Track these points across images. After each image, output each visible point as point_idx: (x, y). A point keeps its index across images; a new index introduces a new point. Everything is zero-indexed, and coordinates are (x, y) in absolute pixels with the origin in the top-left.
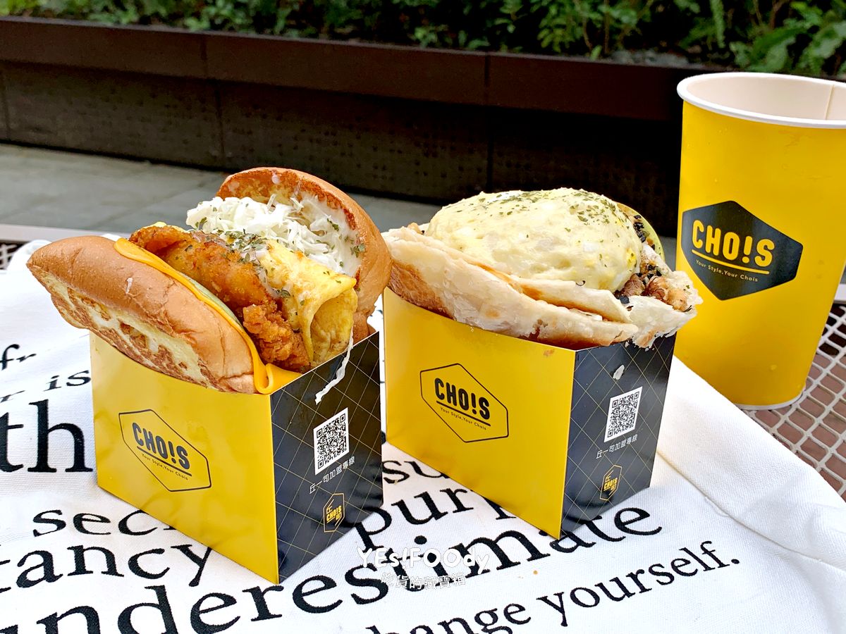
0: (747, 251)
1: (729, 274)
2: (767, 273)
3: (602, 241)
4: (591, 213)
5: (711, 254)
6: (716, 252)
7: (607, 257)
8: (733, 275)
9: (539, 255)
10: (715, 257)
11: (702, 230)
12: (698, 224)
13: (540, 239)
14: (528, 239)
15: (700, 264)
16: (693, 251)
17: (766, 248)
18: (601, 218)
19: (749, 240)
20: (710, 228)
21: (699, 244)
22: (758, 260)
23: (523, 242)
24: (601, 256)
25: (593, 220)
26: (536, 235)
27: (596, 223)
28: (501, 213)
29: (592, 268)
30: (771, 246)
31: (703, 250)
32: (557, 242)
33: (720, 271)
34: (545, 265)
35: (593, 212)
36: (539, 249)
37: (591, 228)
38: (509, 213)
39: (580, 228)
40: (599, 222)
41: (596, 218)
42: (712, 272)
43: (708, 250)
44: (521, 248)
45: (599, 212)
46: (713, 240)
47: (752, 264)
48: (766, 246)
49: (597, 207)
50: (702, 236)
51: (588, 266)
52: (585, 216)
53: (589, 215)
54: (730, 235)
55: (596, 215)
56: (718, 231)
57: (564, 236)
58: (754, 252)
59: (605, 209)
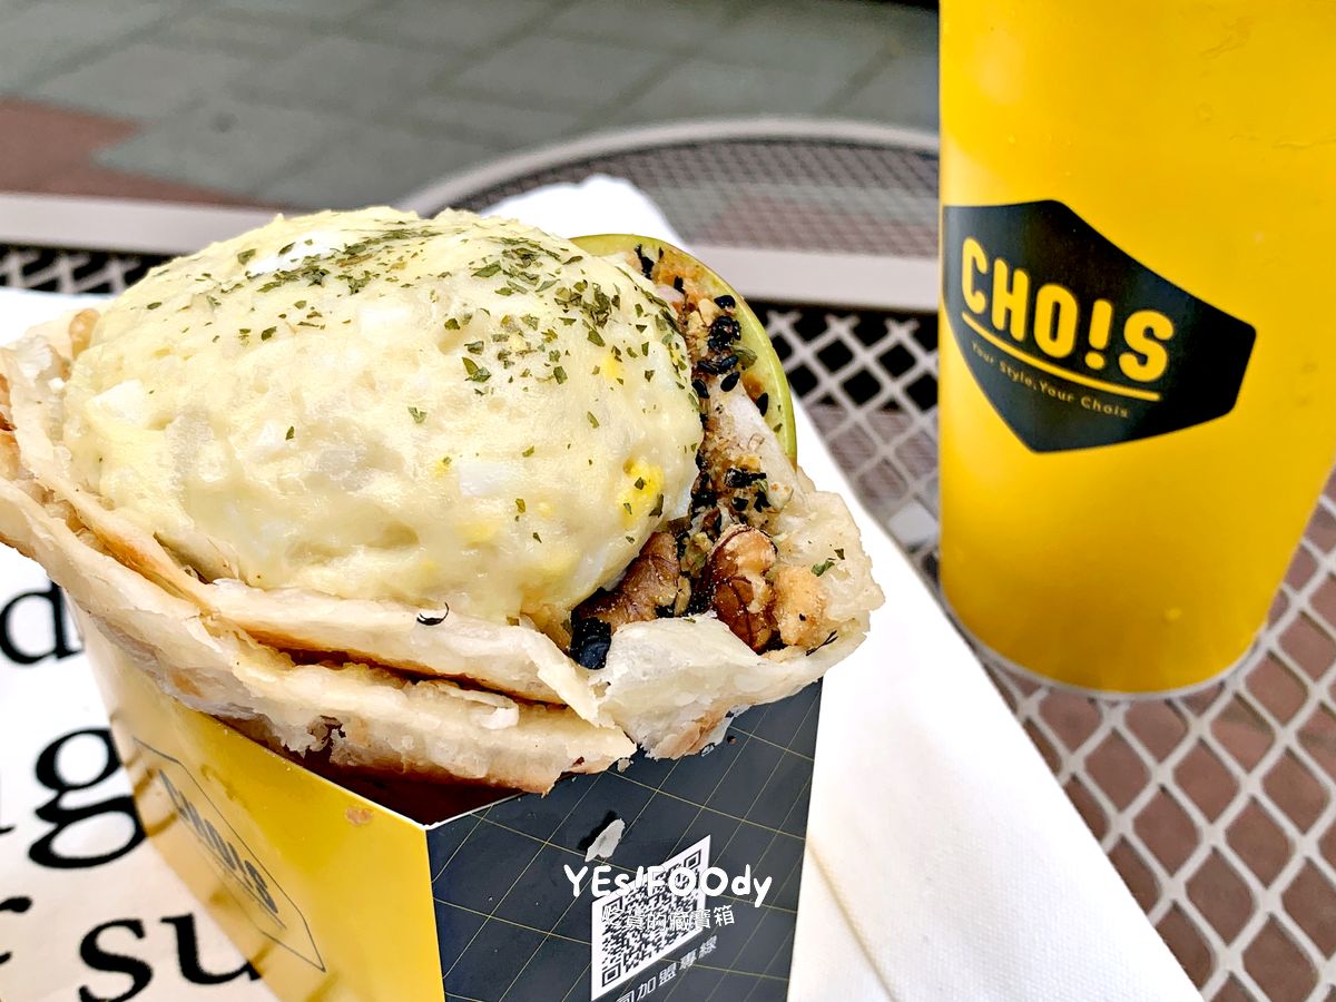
0: (1099, 335)
1: (1052, 392)
2: (1154, 397)
3: (529, 453)
4: (505, 346)
5: (1005, 334)
6: (1018, 332)
7: (543, 506)
8: (1062, 396)
9: (318, 507)
10: (1015, 343)
11: (983, 267)
12: (973, 250)
13: (325, 445)
14: (292, 444)
15: (980, 353)
16: (966, 317)
17: (1149, 333)
18: (538, 365)
19: (1103, 311)
20: (1001, 268)
21: (977, 302)
22: (1128, 364)
23: (277, 456)
24: (521, 506)
25: (507, 373)
26: (316, 431)
27: (519, 383)
28: (245, 332)
29: (489, 548)
30: (1165, 328)
31: (985, 318)
32: (376, 458)
33: (1029, 382)
34: (334, 541)
35: (515, 343)
36: (317, 481)
37: (497, 406)
38: (267, 334)
39: (458, 405)
40: (530, 382)
41: (520, 365)
42: (1011, 378)
43: (999, 322)
44: (264, 477)
45: (535, 338)
46: (1011, 297)
47: (1112, 372)
48: (1150, 332)
49: (532, 321)
50: (984, 283)
51: (474, 545)
52: (485, 359)
53: (501, 356)
54: (1052, 293)
55: (522, 353)
56: (1022, 279)
57: (400, 437)
58: (1117, 344)
59: (560, 329)
